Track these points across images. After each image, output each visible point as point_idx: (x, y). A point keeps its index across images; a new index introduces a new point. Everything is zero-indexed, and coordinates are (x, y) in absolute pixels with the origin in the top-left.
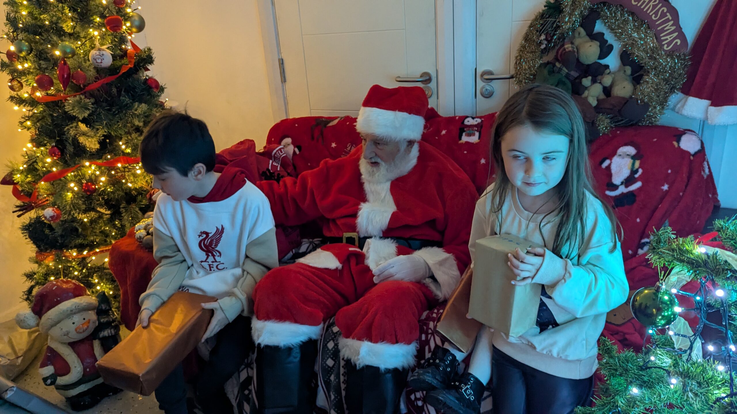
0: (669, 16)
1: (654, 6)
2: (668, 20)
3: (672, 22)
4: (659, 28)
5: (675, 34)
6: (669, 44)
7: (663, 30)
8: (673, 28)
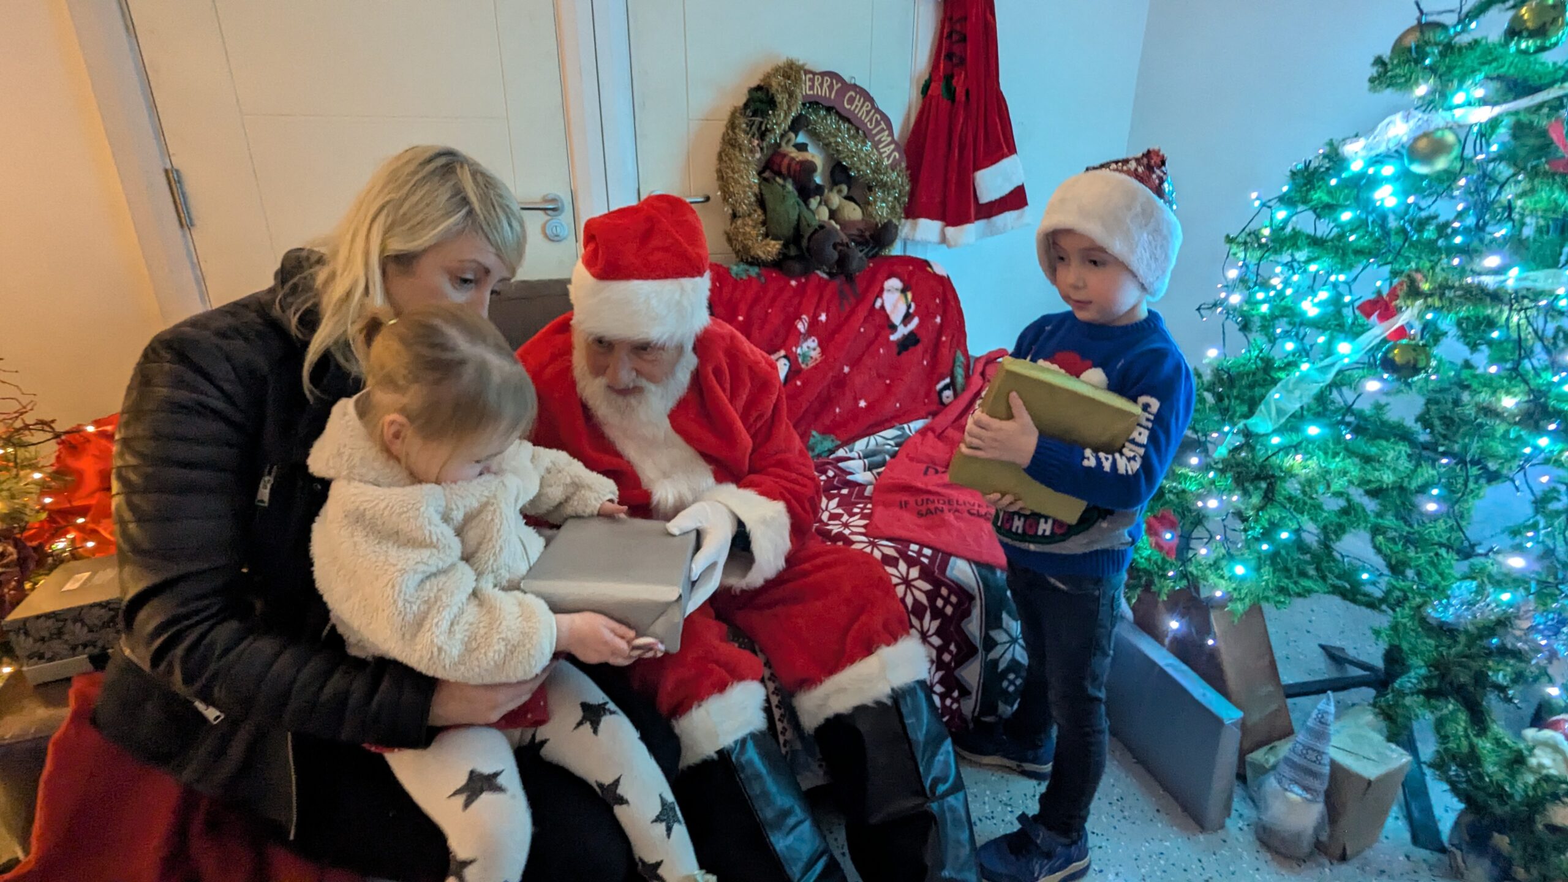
0: (883, 125)
1: (868, 112)
2: (883, 130)
3: (886, 133)
4: (877, 138)
5: (892, 147)
6: (889, 157)
7: (880, 141)
8: (889, 139)
